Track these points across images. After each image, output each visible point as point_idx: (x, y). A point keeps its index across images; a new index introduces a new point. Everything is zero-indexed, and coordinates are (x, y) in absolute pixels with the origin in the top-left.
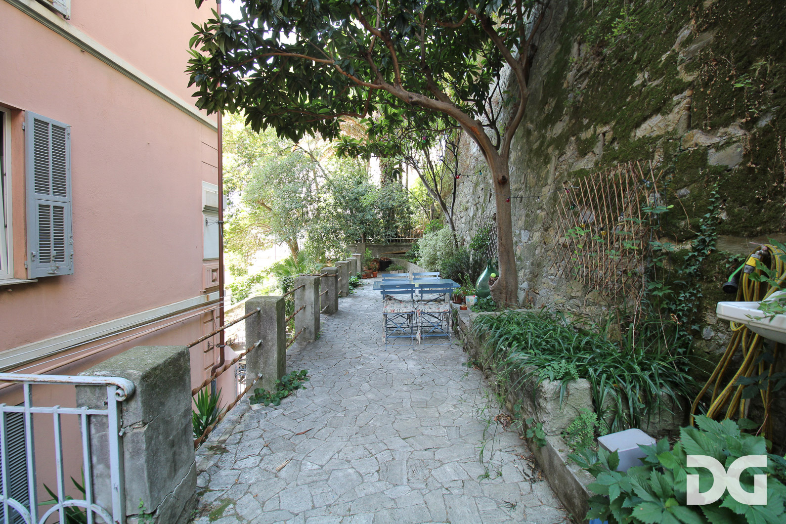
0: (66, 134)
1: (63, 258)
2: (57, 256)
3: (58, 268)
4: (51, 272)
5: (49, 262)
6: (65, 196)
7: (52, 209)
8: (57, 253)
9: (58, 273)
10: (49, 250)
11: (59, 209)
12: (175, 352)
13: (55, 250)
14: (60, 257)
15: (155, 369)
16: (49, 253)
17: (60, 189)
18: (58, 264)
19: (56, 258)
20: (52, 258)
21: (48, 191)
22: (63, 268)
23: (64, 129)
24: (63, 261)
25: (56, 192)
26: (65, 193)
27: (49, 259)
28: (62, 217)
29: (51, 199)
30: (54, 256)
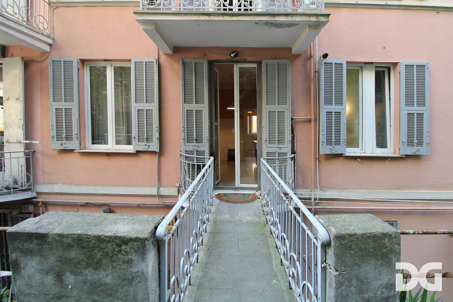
0: (426, 69)
1: (423, 144)
2: (418, 143)
3: (418, 150)
4: (414, 152)
5: (413, 146)
6: (425, 107)
7: (415, 115)
8: (418, 141)
9: (418, 153)
10: (414, 139)
11: (420, 116)
12: (380, 230)
13: (417, 139)
14: (420, 143)
15: (351, 235)
16: (414, 141)
17: (422, 102)
18: (419, 148)
19: (417, 144)
20: (415, 144)
21: (414, 105)
22: (422, 151)
23: (424, 66)
24: (423, 146)
25: (418, 105)
26: (425, 105)
27: (414, 144)
28: (423, 119)
29: (415, 109)
30: (416, 143)
